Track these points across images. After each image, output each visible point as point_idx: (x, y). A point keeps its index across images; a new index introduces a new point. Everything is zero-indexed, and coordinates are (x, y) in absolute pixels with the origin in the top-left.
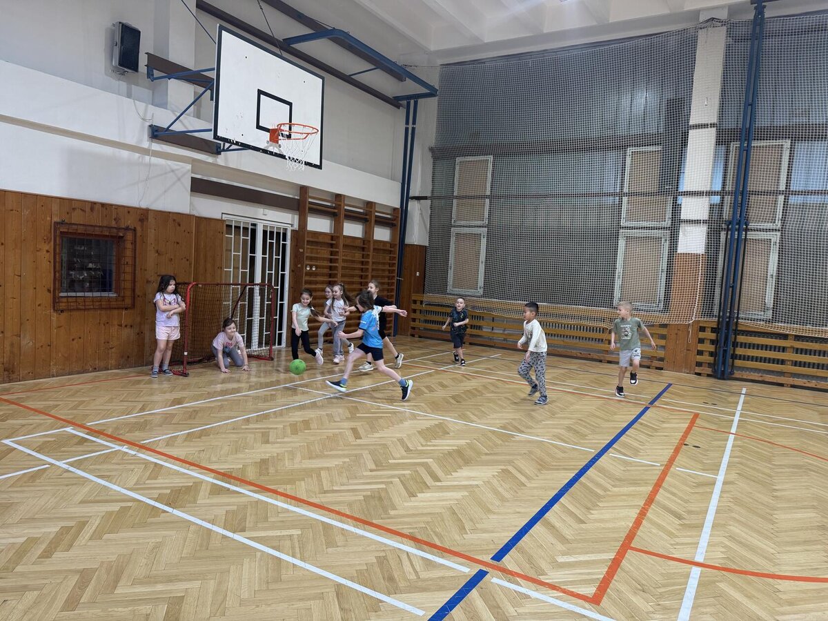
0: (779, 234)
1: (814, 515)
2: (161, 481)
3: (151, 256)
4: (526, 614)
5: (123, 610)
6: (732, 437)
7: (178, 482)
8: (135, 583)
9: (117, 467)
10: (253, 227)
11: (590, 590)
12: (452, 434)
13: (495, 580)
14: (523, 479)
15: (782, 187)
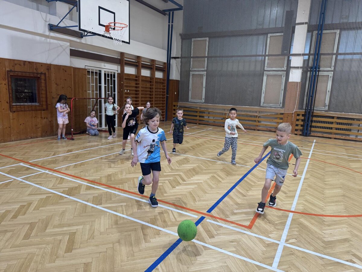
0: (332, 72)
1: (341, 191)
2: (64, 185)
3: (54, 86)
4: (221, 233)
5: (50, 238)
6: (309, 160)
7: (71, 185)
8: (55, 227)
9: (44, 179)
10: (99, 72)
11: (247, 224)
12: (191, 162)
13: (208, 220)
14: (220, 179)
15: (335, 52)
